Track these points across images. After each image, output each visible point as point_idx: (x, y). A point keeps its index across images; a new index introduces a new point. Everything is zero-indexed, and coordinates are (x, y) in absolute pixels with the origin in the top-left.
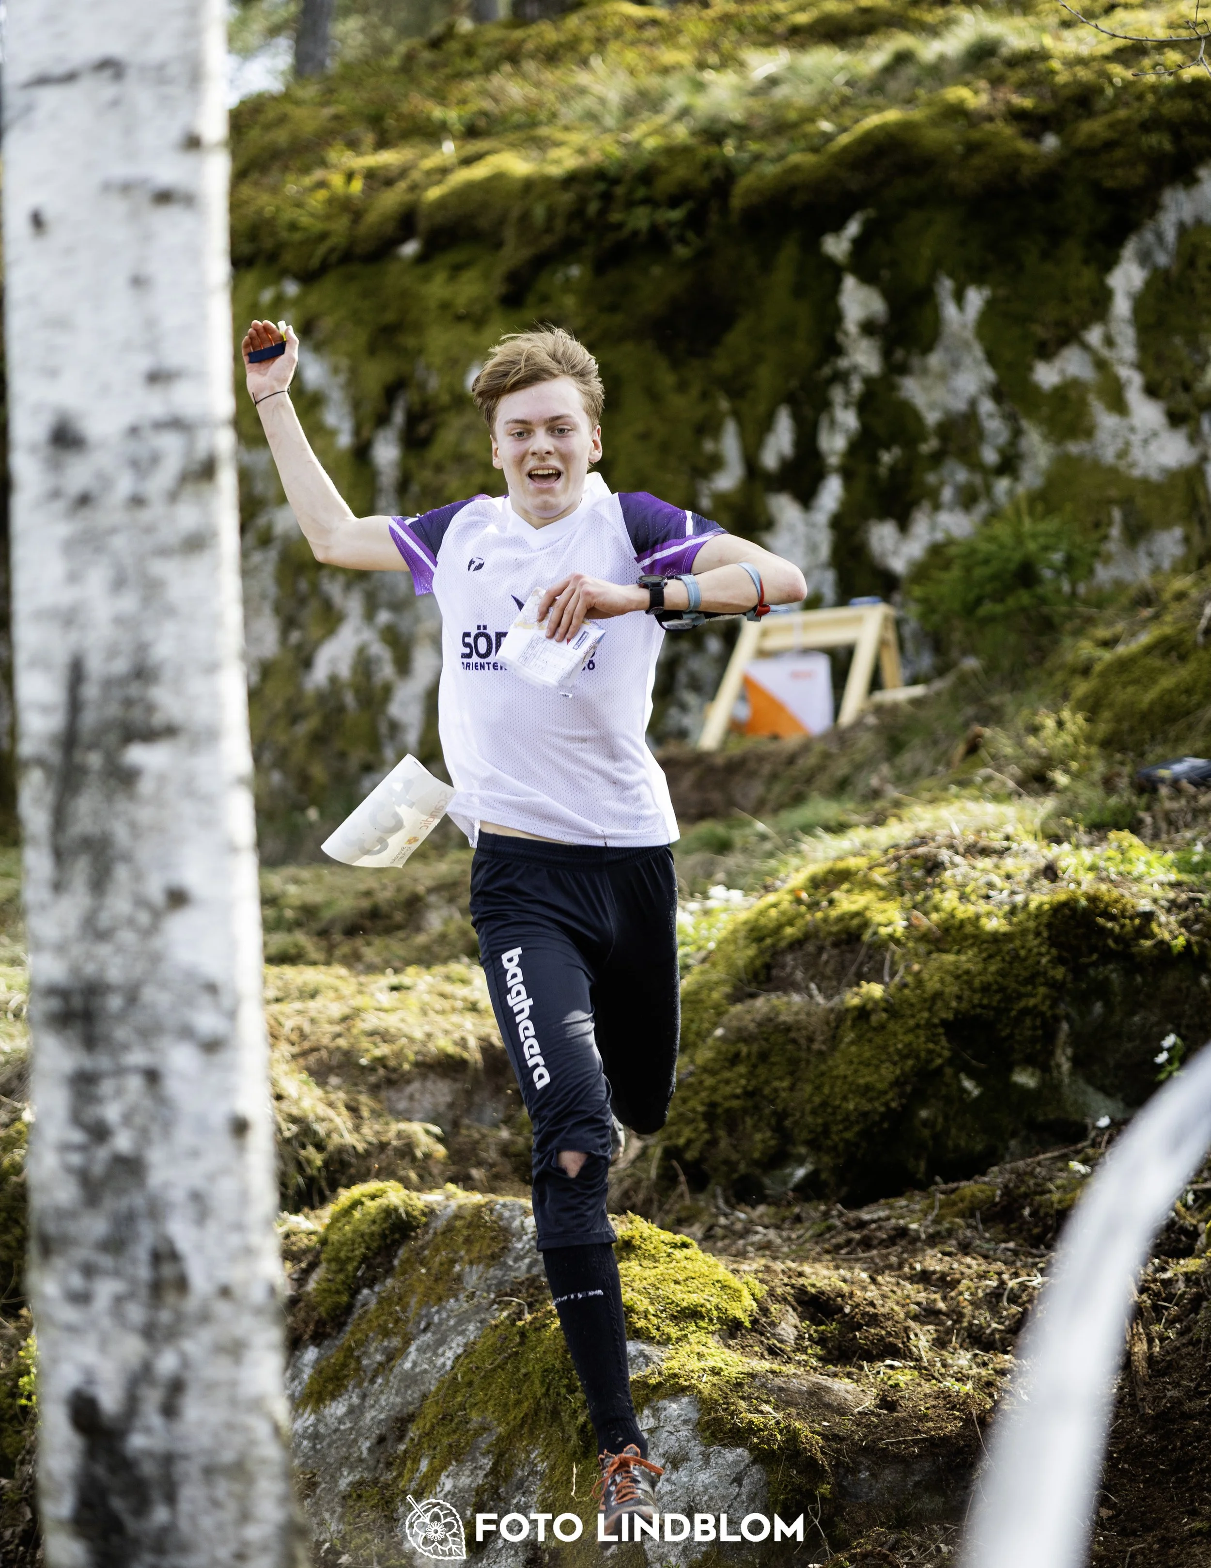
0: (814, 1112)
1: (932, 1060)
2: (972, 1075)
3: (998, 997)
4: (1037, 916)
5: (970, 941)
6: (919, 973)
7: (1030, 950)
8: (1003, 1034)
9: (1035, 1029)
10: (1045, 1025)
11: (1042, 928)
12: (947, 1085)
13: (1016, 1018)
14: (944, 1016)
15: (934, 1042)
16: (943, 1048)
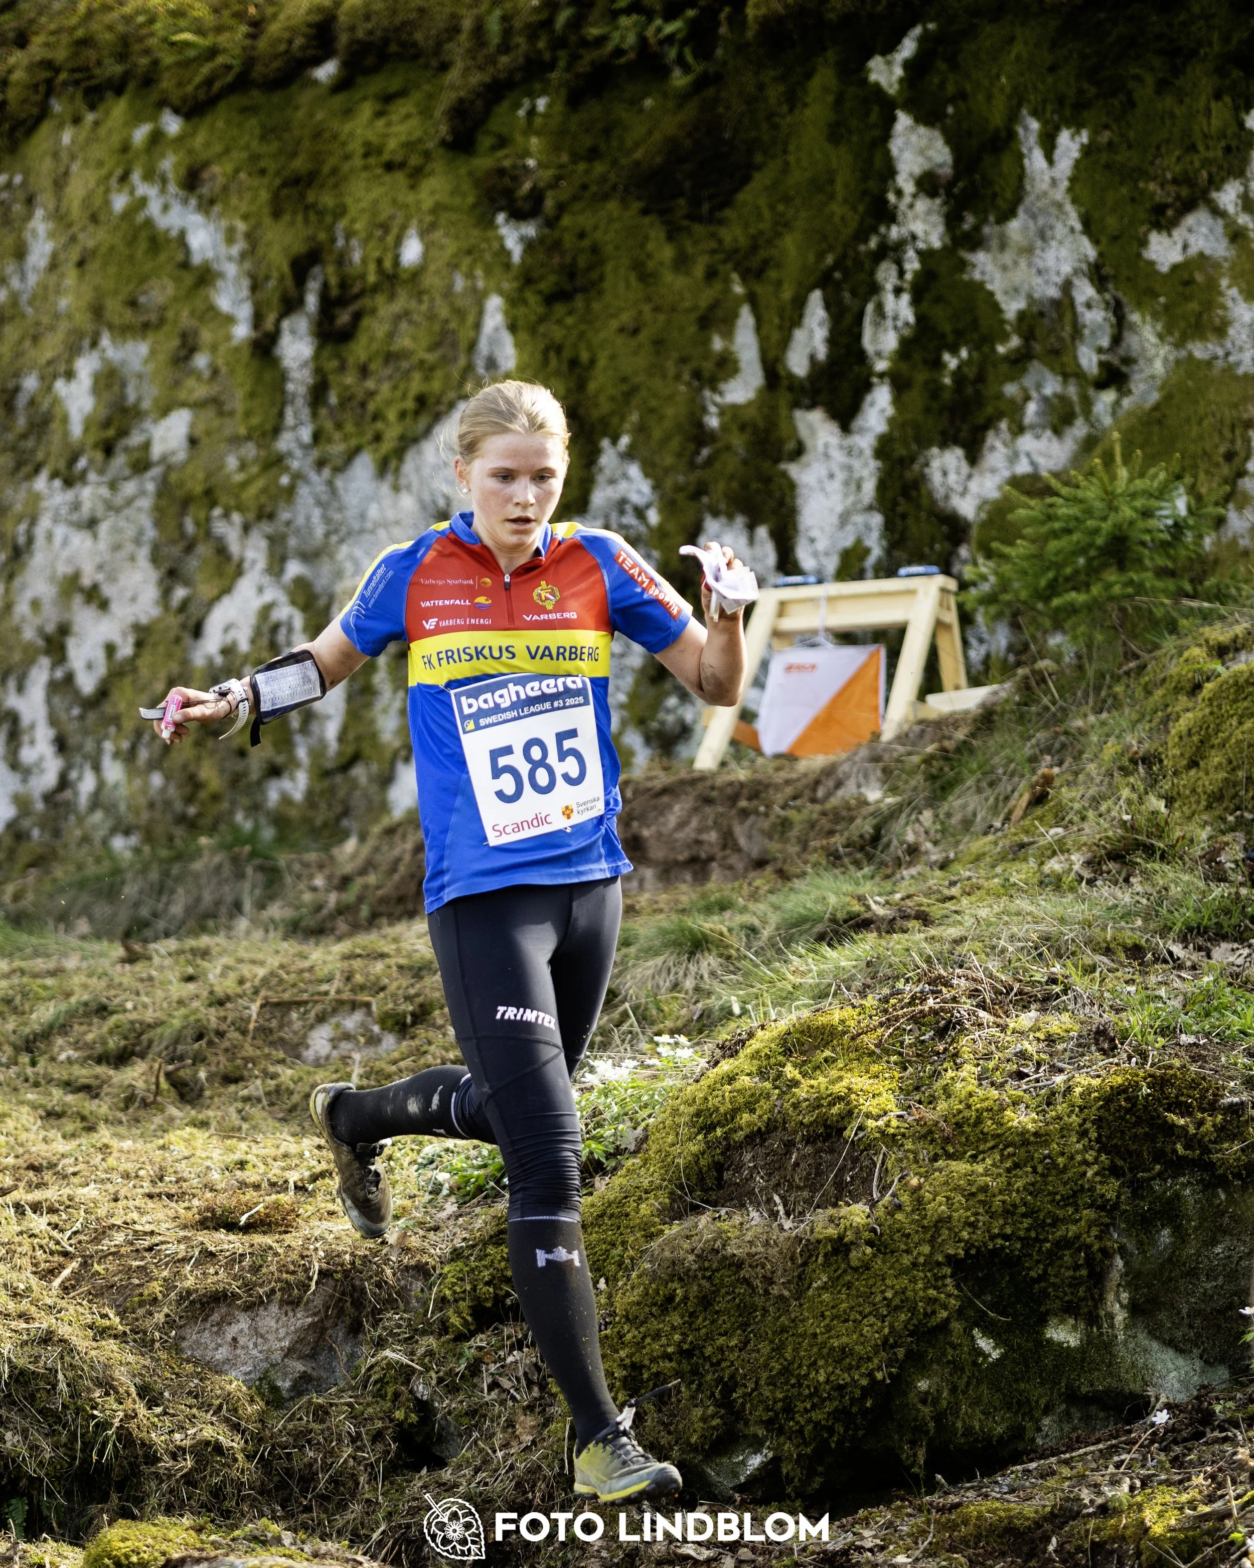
0: (771, 1382)
1: (934, 1312)
2: (990, 1330)
3: (1026, 1223)
4: (1082, 1109)
5: (990, 1144)
6: (920, 1187)
7: (1072, 1158)
8: (1033, 1274)
9: (1077, 1267)
10: (1090, 1261)
11: (1088, 1125)
12: (954, 1347)
13: (1049, 1251)
14: (951, 1252)
15: (935, 1288)
16: (949, 1295)
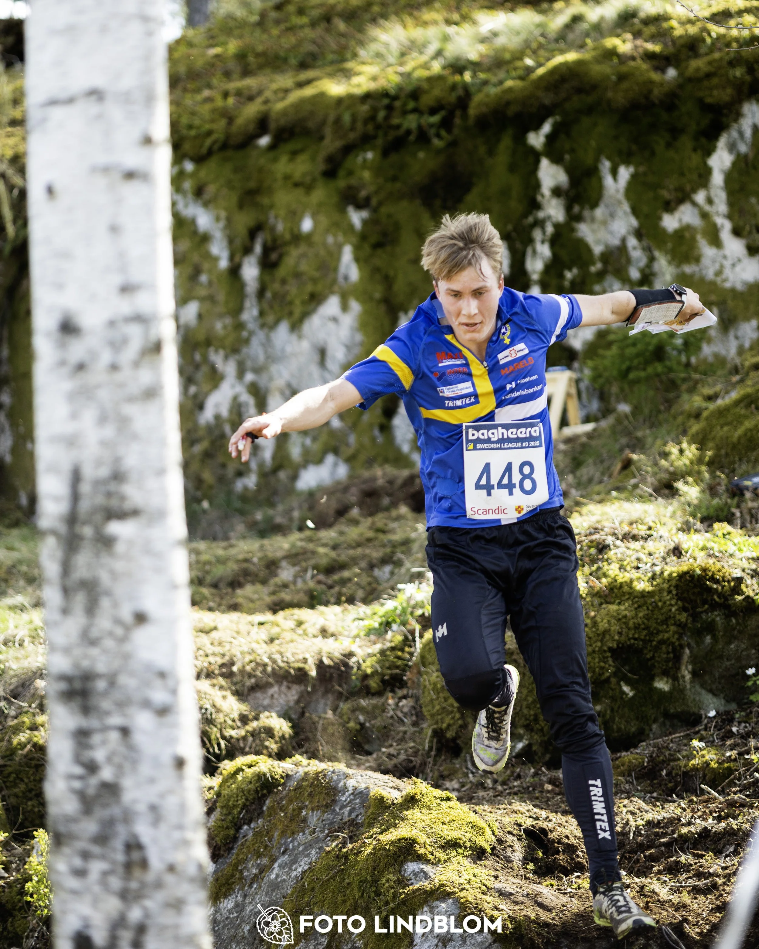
0: (528, 707)
1: (603, 673)
2: (628, 683)
3: (645, 633)
4: (669, 581)
5: (627, 597)
6: (595, 616)
7: (665, 603)
8: (648, 656)
9: (668, 653)
10: (674, 651)
11: (672, 588)
12: (613, 690)
13: (656, 646)
14: (611, 645)
15: (604, 662)
16: (610, 666)
